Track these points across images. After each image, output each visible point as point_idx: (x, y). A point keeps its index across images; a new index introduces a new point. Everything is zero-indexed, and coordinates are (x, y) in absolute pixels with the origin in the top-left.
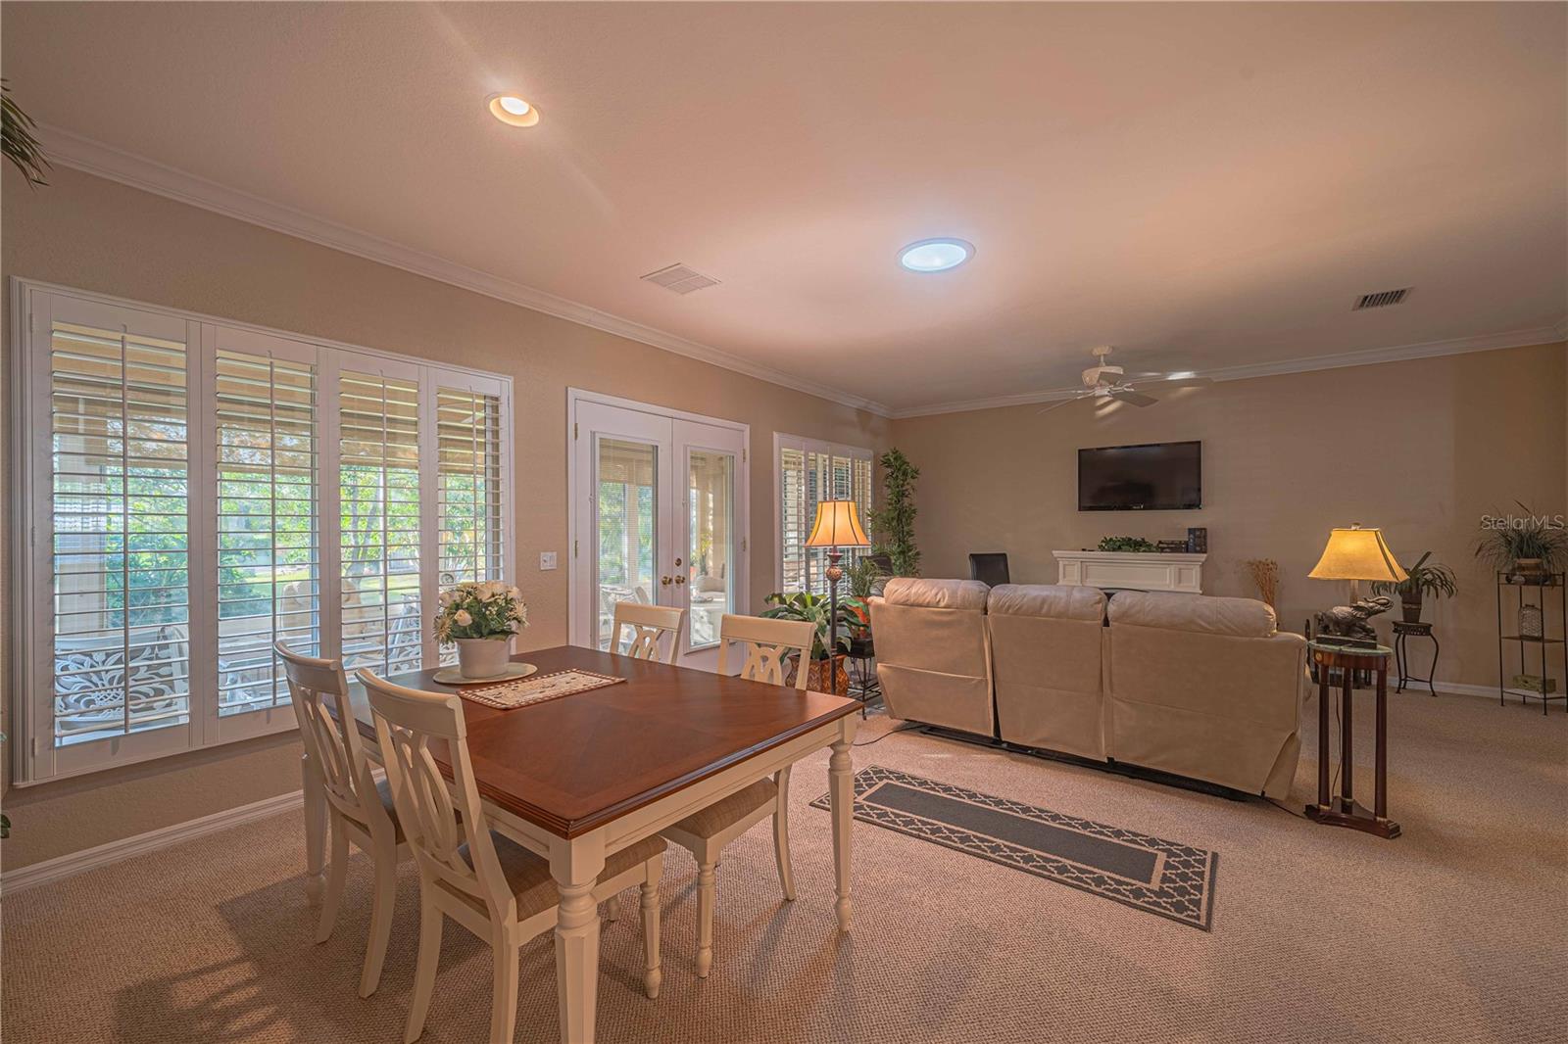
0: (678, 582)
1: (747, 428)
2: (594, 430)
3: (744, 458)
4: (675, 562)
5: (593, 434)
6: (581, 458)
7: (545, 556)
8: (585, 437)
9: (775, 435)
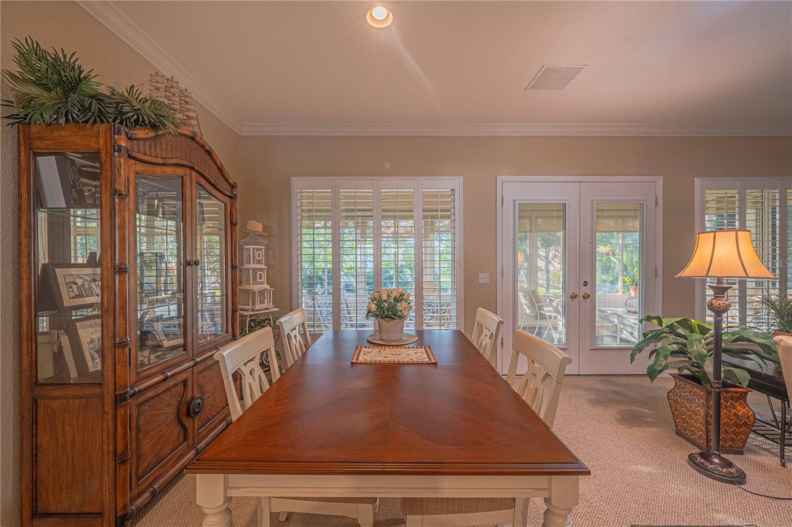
0: (584, 297)
1: (660, 180)
2: (514, 199)
3: (657, 204)
4: (582, 282)
5: (514, 201)
6: (507, 217)
7: (481, 275)
8: (508, 205)
9: (697, 181)
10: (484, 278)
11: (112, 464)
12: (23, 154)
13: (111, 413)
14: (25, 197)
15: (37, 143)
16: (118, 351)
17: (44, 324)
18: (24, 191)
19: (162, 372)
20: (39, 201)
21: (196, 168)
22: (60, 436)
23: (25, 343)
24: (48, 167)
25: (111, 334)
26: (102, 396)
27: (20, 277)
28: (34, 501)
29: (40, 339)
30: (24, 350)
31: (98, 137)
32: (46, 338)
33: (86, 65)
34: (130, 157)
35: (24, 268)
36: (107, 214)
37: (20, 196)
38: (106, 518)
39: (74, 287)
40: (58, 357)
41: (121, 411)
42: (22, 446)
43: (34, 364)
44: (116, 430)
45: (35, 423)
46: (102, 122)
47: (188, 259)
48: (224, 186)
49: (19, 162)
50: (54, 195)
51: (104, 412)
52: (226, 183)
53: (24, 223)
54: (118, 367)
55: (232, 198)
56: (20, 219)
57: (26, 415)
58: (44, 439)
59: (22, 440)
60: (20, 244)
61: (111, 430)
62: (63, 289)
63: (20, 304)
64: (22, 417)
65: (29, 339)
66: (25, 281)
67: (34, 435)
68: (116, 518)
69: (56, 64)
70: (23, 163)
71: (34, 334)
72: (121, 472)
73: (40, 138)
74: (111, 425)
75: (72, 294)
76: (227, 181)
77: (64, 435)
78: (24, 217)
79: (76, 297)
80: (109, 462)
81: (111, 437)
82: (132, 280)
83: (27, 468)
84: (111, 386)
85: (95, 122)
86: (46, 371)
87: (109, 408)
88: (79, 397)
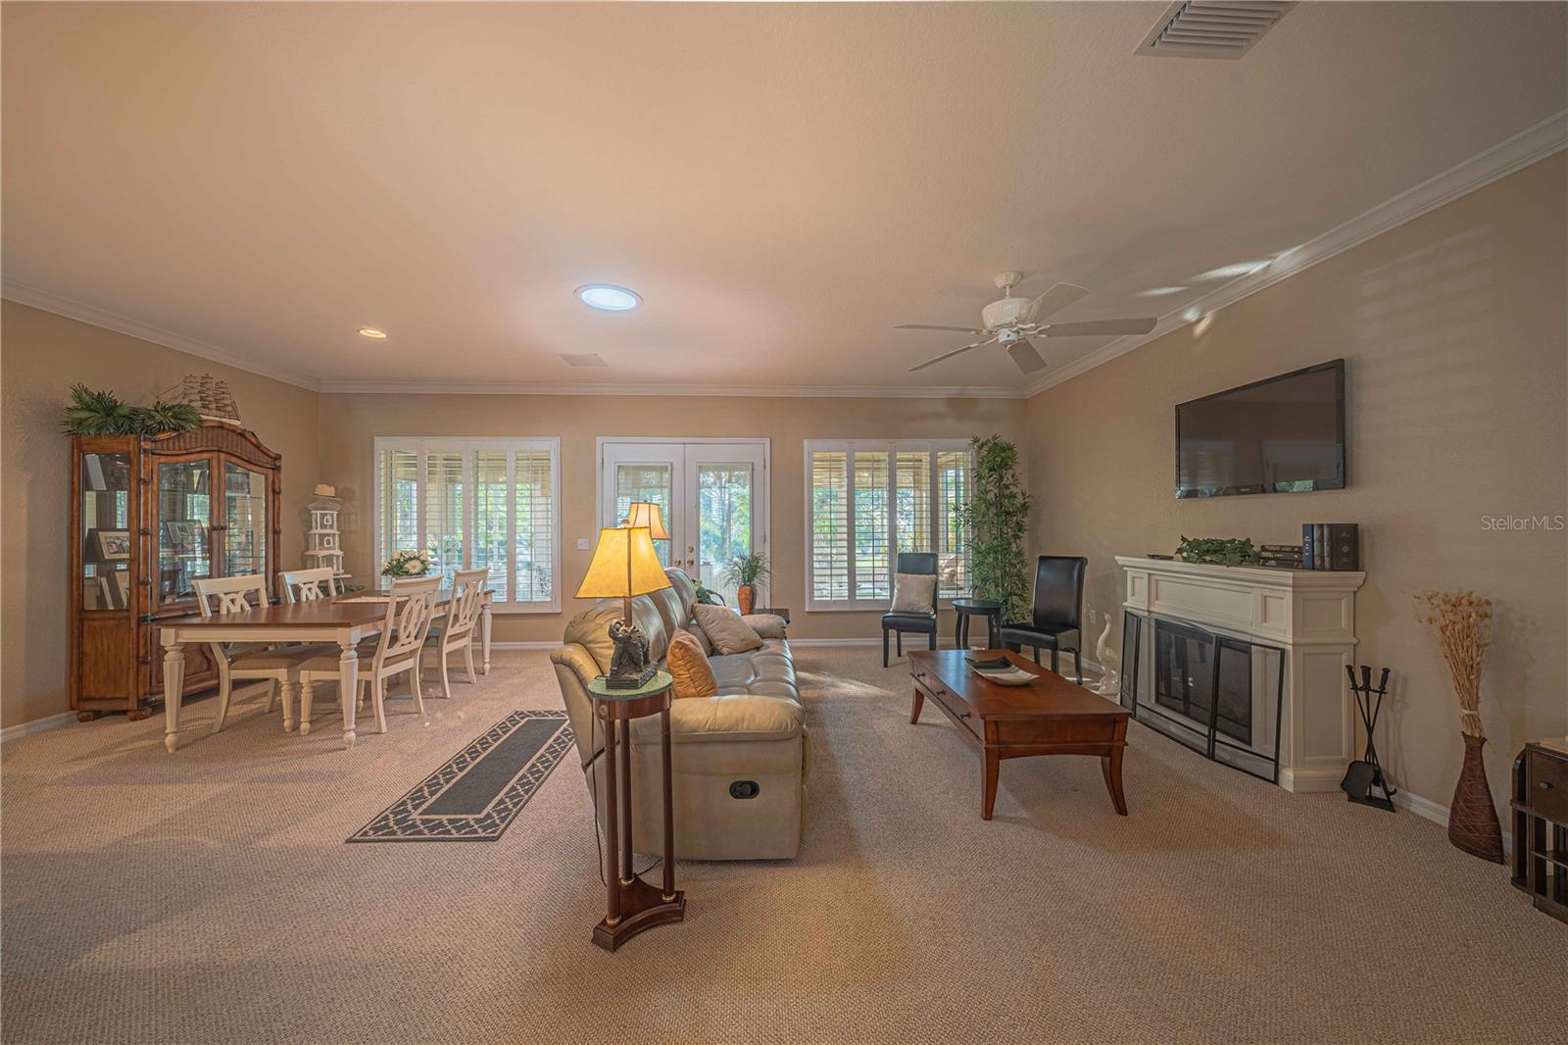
0: (690, 564)
1: (767, 442)
2: (615, 461)
3: (765, 467)
4: (686, 548)
5: (615, 463)
7: (580, 541)
8: (608, 466)
9: (806, 442)
10: (582, 544)
11: (135, 664)
12: (75, 455)
13: (135, 629)
14: (76, 483)
15: (85, 447)
16: (141, 588)
17: (90, 571)
18: (76, 480)
19: (183, 610)
20: (88, 486)
21: (224, 450)
22: (99, 645)
23: (75, 582)
24: (93, 461)
25: (136, 575)
26: (129, 619)
27: (72, 538)
28: (80, 690)
29: (86, 582)
30: (75, 587)
31: (129, 443)
32: (92, 582)
33: (118, 398)
34: (153, 454)
35: (75, 531)
36: (133, 495)
37: (73, 483)
38: (131, 699)
39: (114, 546)
40: (101, 599)
41: (142, 629)
42: (72, 652)
43: (81, 597)
44: (138, 642)
45: (81, 636)
46: (132, 433)
47: (214, 524)
48: (264, 459)
49: (73, 460)
50: (98, 480)
51: (130, 628)
52: (266, 457)
53: (75, 501)
54: (141, 599)
55: (277, 469)
56: (73, 498)
57: (75, 631)
58: (88, 648)
59: (72, 647)
60: (72, 515)
61: (135, 641)
62: (105, 547)
63: (72, 556)
64: (73, 632)
65: (78, 580)
66: (75, 540)
67: (80, 645)
68: (138, 701)
69: (100, 398)
70: (75, 460)
71: (81, 578)
72: (143, 669)
73: (88, 444)
74: (135, 637)
75: (111, 551)
76: (268, 455)
77: (102, 644)
78: (76, 497)
79: (115, 553)
80: (133, 662)
81: (135, 646)
82: (155, 540)
83: (75, 667)
84: (136, 611)
85: (126, 433)
86: (91, 604)
87: (134, 625)
88: (114, 619)
